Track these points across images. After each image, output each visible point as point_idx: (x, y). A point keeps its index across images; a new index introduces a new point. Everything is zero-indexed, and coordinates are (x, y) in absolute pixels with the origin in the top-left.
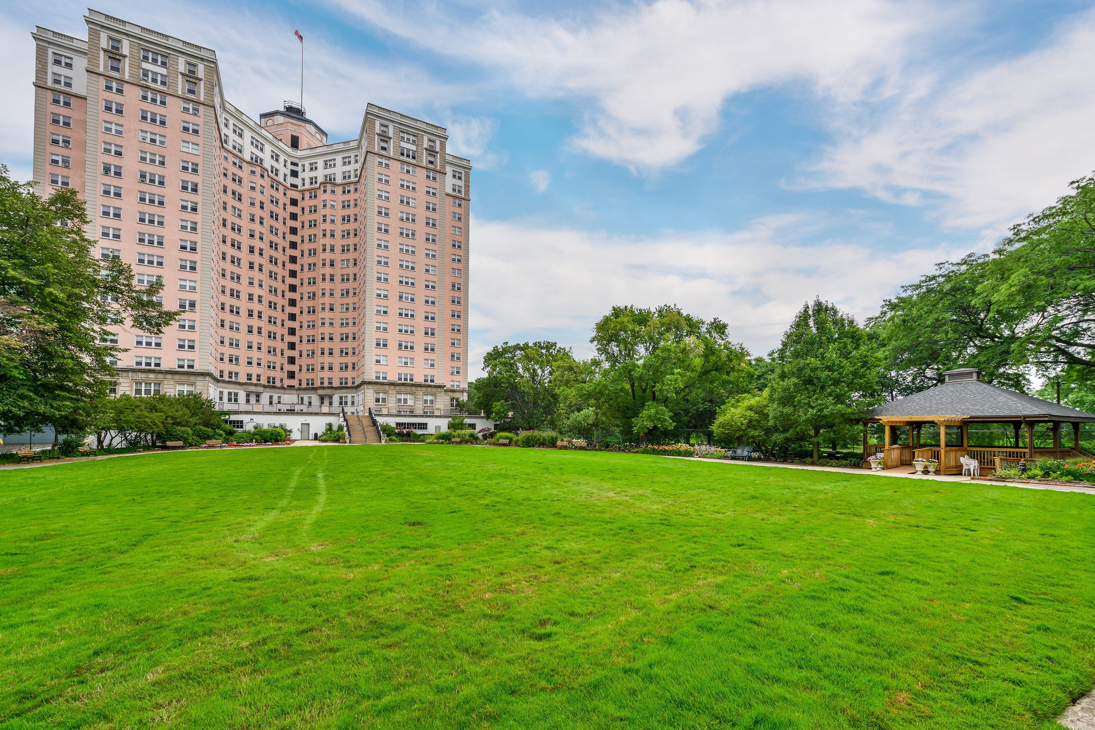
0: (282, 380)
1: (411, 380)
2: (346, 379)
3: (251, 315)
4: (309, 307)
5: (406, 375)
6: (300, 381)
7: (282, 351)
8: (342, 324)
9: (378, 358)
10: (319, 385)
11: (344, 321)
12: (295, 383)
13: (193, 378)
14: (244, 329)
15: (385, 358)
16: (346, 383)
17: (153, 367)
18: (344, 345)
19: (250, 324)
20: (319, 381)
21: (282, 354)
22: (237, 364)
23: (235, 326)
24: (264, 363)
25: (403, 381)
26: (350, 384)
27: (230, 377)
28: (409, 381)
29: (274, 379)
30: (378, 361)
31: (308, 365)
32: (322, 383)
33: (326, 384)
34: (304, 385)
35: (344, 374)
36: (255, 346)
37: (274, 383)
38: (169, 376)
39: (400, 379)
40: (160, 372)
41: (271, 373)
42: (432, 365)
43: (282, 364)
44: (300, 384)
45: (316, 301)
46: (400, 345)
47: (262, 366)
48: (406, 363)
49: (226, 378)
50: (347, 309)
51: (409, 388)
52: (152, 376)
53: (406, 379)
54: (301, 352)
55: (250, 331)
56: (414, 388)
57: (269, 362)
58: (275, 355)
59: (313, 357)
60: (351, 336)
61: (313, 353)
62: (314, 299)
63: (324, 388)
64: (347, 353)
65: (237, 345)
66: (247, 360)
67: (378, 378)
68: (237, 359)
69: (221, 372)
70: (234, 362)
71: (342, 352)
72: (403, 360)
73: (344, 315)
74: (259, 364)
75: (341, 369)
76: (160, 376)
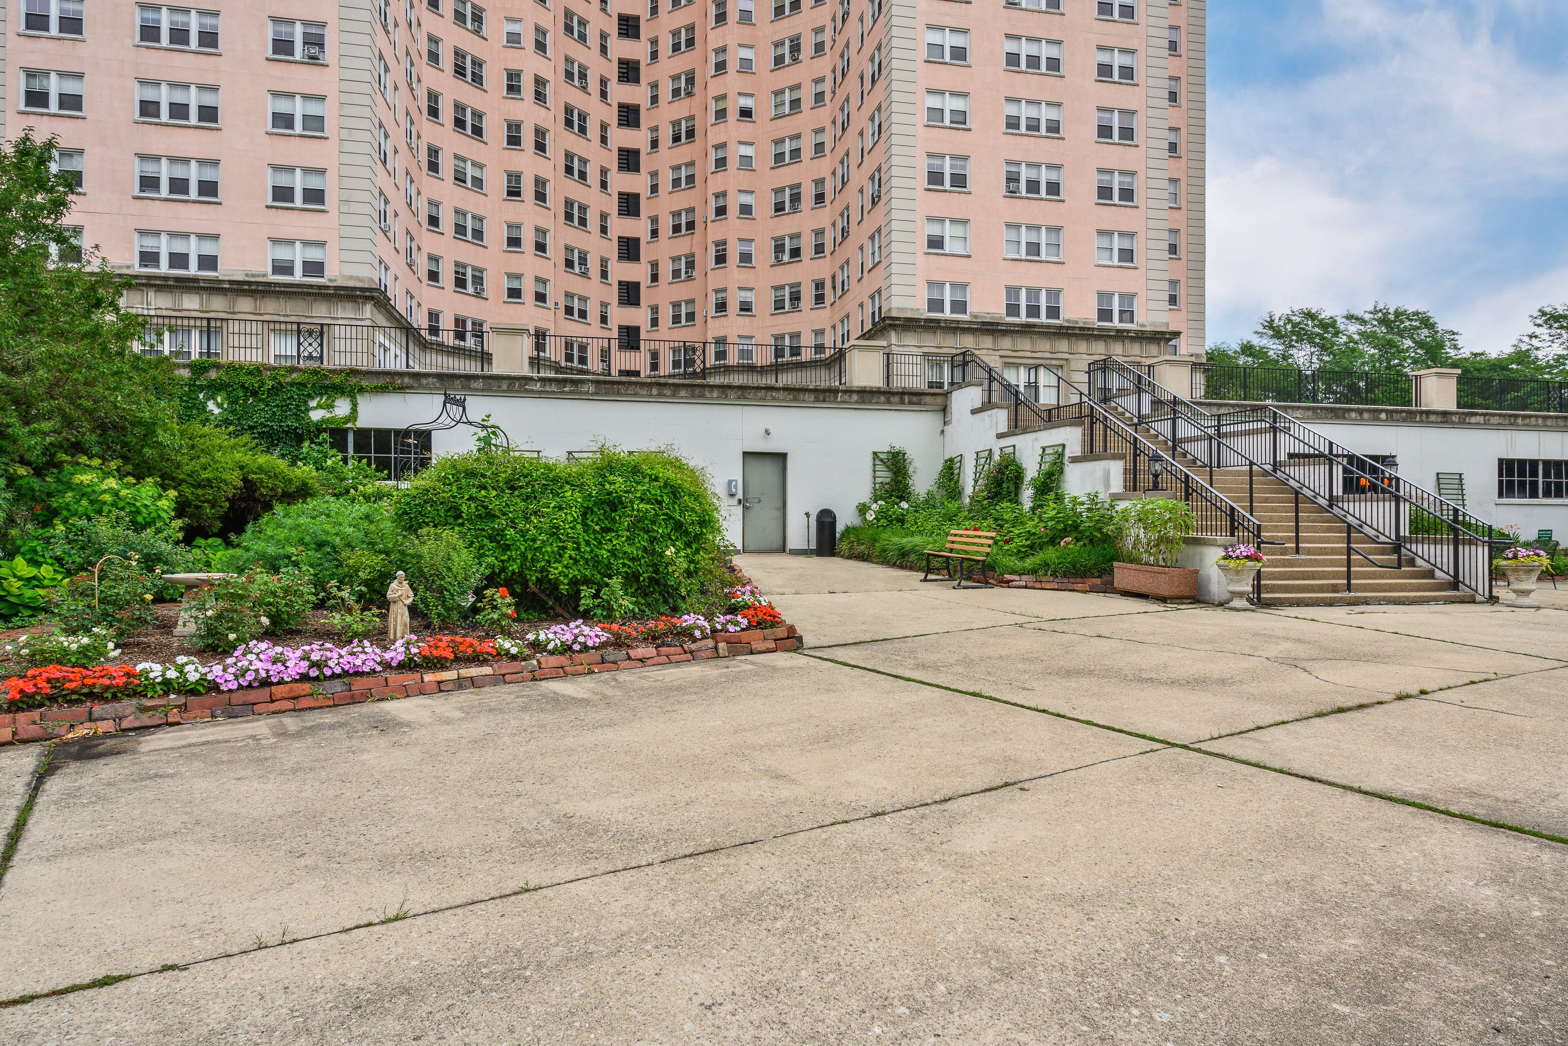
0: (605, 355)
1: (1054, 312)
2: (795, 336)
3: (514, 140)
4: (676, 124)
5: (1033, 292)
6: (655, 355)
7: (604, 262)
8: (779, 157)
9: (935, 230)
10: (711, 361)
11: (787, 147)
12: (639, 361)
13: (320, 312)
14: (496, 183)
15: (959, 230)
16: (796, 351)
17: (193, 270)
18: (787, 225)
19: (513, 168)
20: (711, 350)
21: (604, 274)
22: (478, 295)
23: (470, 171)
24: (554, 294)
25: (1023, 318)
26: (807, 355)
27: (460, 336)
28: (1043, 319)
29: (583, 348)
30: (936, 243)
31: (676, 305)
32: (721, 355)
33: (733, 359)
34: (666, 367)
35: (787, 323)
36: (528, 238)
37: (583, 360)
38: (245, 304)
39: (1012, 309)
40: (215, 288)
41: (574, 329)
42: (1127, 255)
43: (604, 305)
44: (654, 366)
45: (696, 100)
46: (1012, 179)
47: (550, 303)
48: (1034, 248)
49: (448, 338)
50: (796, 104)
51: (1044, 345)
52: (191, 303)
53: (1033, 310)
54: (655, 265)
55: (514, 192)
56: (1063, 345)
57: (569, 295)
58: (584, 274)
59: (690, 278)
60: (808, 193)
61: (690, 265)
62: (689, 94)
63: (728, 370)
64: (796, 253)
65: (478, 234)
66: (506, 284)
67: (936, 304)
68: (478, 280)
69: (434, 316)
70: (470, 289)
71: (779, 248)
72: (1025, 236)
73: (786, 127)
74: (541, 297)
75: (779, 305)
76: (218, 304)
